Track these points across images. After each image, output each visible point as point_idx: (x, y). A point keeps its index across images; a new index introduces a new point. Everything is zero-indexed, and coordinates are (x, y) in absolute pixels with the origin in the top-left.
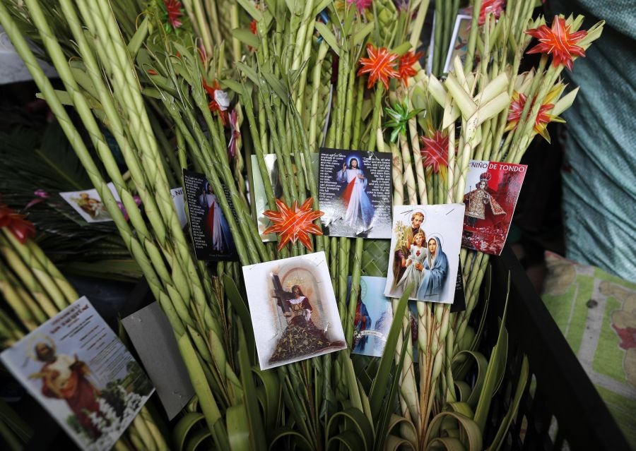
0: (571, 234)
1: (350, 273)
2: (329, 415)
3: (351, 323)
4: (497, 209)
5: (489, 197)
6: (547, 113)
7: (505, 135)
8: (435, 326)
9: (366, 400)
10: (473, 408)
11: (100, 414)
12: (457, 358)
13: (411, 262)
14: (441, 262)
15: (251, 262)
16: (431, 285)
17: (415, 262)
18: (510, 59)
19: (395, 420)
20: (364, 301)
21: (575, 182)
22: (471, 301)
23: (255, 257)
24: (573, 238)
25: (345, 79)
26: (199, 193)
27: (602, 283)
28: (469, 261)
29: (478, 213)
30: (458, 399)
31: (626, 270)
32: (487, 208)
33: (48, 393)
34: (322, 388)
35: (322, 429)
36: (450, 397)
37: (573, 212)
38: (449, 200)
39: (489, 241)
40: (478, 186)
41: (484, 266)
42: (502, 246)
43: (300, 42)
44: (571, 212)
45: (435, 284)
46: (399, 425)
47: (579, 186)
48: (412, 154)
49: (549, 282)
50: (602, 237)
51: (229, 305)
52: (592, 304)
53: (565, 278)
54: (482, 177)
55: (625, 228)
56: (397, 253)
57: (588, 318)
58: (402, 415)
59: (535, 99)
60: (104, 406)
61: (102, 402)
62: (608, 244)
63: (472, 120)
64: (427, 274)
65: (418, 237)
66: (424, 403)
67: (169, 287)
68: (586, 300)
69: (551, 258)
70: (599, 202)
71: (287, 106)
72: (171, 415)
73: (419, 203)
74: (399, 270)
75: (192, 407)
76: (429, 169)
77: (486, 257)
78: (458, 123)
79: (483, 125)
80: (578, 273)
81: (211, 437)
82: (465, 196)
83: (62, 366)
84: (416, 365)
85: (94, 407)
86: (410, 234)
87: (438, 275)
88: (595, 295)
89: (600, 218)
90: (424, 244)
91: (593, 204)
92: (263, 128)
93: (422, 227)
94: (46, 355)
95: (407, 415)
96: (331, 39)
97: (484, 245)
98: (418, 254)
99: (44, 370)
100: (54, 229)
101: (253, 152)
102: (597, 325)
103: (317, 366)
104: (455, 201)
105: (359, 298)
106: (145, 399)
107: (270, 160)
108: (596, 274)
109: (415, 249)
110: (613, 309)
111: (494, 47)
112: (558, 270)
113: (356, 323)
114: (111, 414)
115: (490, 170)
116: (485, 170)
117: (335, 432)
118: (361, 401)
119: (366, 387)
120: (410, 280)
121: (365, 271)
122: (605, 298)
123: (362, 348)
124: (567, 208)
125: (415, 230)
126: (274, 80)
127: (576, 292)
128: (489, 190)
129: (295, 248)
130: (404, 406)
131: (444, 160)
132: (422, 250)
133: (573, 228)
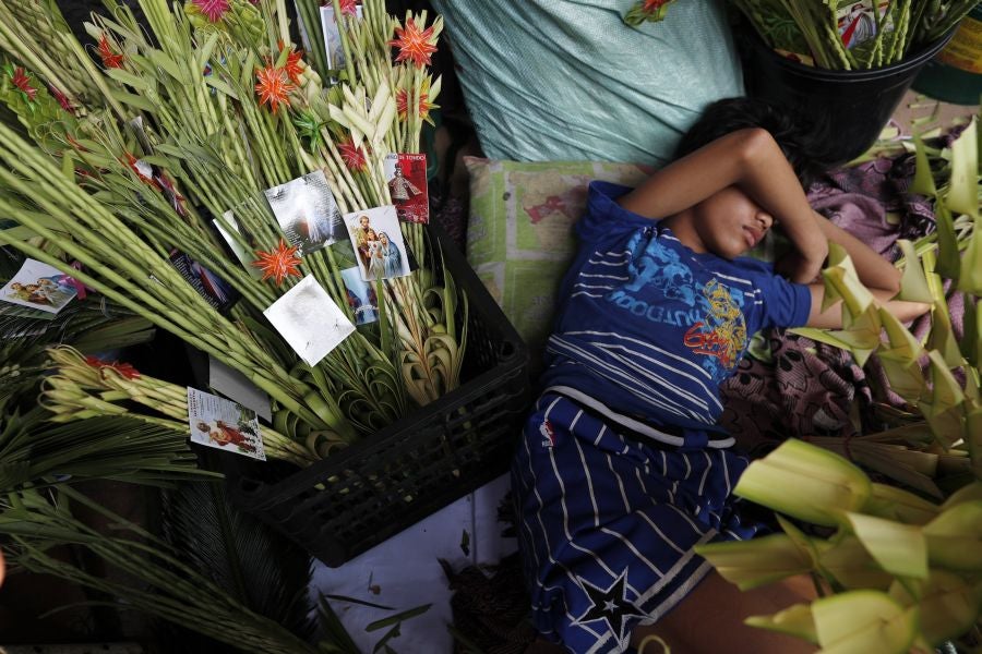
0: (480, 128)
1: (331, 271)
2: (364, 373)
3: (347, 306)
4: (416, 190)
5: (407, 182)
6: (425, 101)
7: (401, 124)
8: (405, 290)
9: (382, 353)
10: (445, 324)
11: (248, 439)
12: (425, 295)
13: (372, 252)
14: (393, 249)
15: (267, 307)
16: (392, 266)
17: (375, 252)
18: (382, 54)
19: (403, 356)
20: (350, 288)
21: (469, 81)
22: (420, 258)
23: (267, 302)
24: (482, 132)
25: (255, 121)
26: (188, 268)
27: (510, 175)
28: (410, 228)
29: (402, 195)
30: (435, 323)
31: (526, 151)
32: (408, 190)
33: (222, 444)
34: (352, 358)
35: (363, 381)
36: (430, 323)
37: (475, 108)
38: (382, 204)
39: (418, 214)
40: (396, 173)
41: (421, 231)
42: (428, 216)
43: (204, 109)
44: (474, 109)
45: (395, 265)
46: (407, 357)
47: (473, 84)
48: (337, 163)
49: (473, 186)
50: (502, 128)
51: (255, 335)
52: (507, 196)
53: (483, 179)
54: (397, 166)
55: (516, 117)
56: (359, 249)
57: (506, 209)
58: (406, 350)
59: (413, 93)
60: (246, 435)
61: (243, 433)
62: (509, 133)
63: (375, 140)
64: (387, 259)
65: (370, 235)
66: (416, 337)
67: (231, 354)
68: (502, 195)
69: (470, 162)
70: (493, 99)
71: (221, 167)
72: (270, 420)
73: (361, 209)
74: (367, 261)
75: (275, 409)
76: (353, 169)
77: (420, 225)
78: (365, 139)
79: (384, 139)
80: (492, 172)
81: (300, 419)
82: (389, 184)
83: (214, 428)
84: (402, 315)
85: (243, 438)
86: (363, 234)
87: (394, 258)
88: (507, 189)
89: (497, 112)
90: (376, 238)
91: (489, 101)
92: (210, 195)
93: (371, 226)
94: (204, 428)
95: (409, 348)
96: (224, 88)
97: (416, 218)
98: (375, 246)
99: (211, 435)
100: (18, 332)
101: (213, 217)
102: (513, 213)
103: (343, 349)
104: (386, 204)
105: (345, 288)
106: (256, 420)
107: (228, 217)
108: (504, 168)
109: (371, 243)
110: (522, 195)
111: (367, 50)
112: (477, 173)
113: (351, 305)
114: (251, 437)
115: (401, 161)
116: (396, 161)
117: (371, 379)
118: (379, 356)
119: (377, 344)
120: (376, 265)
121: (341, 267)
122: (514, 187)
123: (362, 319)
124: (470, 105)
125: (366, 230)
126: (195, 148)
127: (494, 190)
128: (404, 176)
129: (289, 281)
130: (404, 342)
131: (362, 160)
132: (376, 243)
133: (479, 123)
